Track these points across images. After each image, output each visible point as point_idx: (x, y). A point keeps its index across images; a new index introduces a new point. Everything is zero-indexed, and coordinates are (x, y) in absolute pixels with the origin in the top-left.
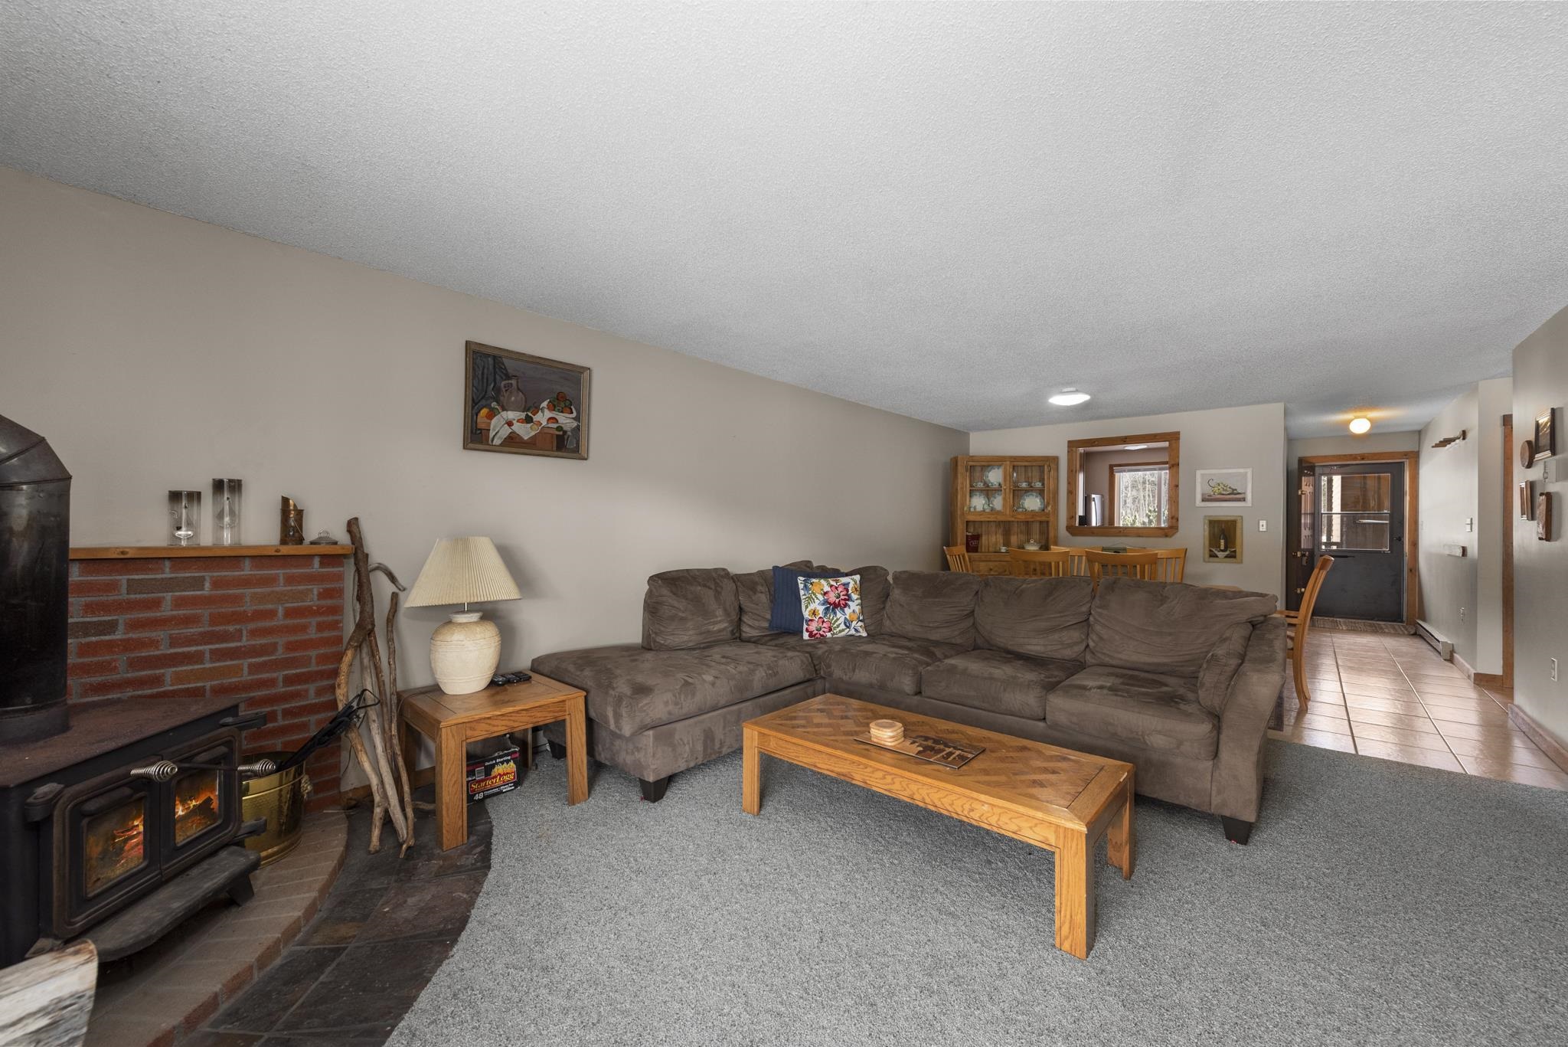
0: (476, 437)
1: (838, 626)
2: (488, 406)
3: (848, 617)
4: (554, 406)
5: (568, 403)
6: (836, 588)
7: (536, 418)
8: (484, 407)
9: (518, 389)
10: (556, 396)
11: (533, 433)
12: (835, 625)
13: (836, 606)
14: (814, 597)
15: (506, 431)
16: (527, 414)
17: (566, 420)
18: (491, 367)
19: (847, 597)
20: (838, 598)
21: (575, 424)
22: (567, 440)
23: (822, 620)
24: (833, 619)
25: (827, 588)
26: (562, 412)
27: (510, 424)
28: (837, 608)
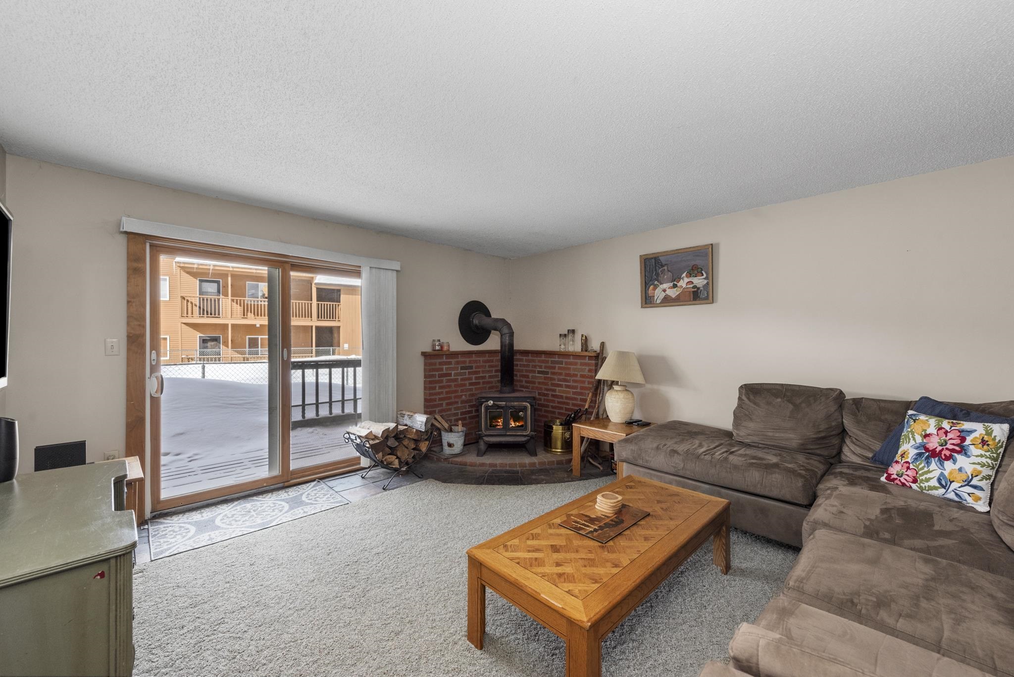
0: (647, 301)
1: (928, 480)
2: (653, 284)
3: (946, 473)
4: (691, 274)
5: (699, 270)
6: (946, 433)
7: (679, 284)
8: (651, 285)
9: (668, 271)
10: (691, 268)
11: (678, 293)
12: (923, 477)
13: (934, 454)
14: (911, 436)
15: (663, 295)
16: (674, 283)
17: (699, 281)
18: (654, 264)
19: (957, 448)
20: (941, 445)
21: (706, 282)
22: (700, 293)
23: (908, 465)
24: (922, 468)
25: (932, 430)
26: (696, 277)
27: (664, 291)
28: (934, 457)
